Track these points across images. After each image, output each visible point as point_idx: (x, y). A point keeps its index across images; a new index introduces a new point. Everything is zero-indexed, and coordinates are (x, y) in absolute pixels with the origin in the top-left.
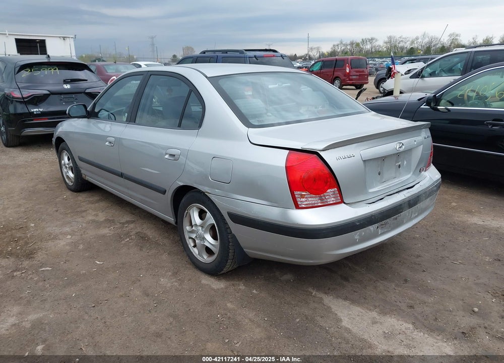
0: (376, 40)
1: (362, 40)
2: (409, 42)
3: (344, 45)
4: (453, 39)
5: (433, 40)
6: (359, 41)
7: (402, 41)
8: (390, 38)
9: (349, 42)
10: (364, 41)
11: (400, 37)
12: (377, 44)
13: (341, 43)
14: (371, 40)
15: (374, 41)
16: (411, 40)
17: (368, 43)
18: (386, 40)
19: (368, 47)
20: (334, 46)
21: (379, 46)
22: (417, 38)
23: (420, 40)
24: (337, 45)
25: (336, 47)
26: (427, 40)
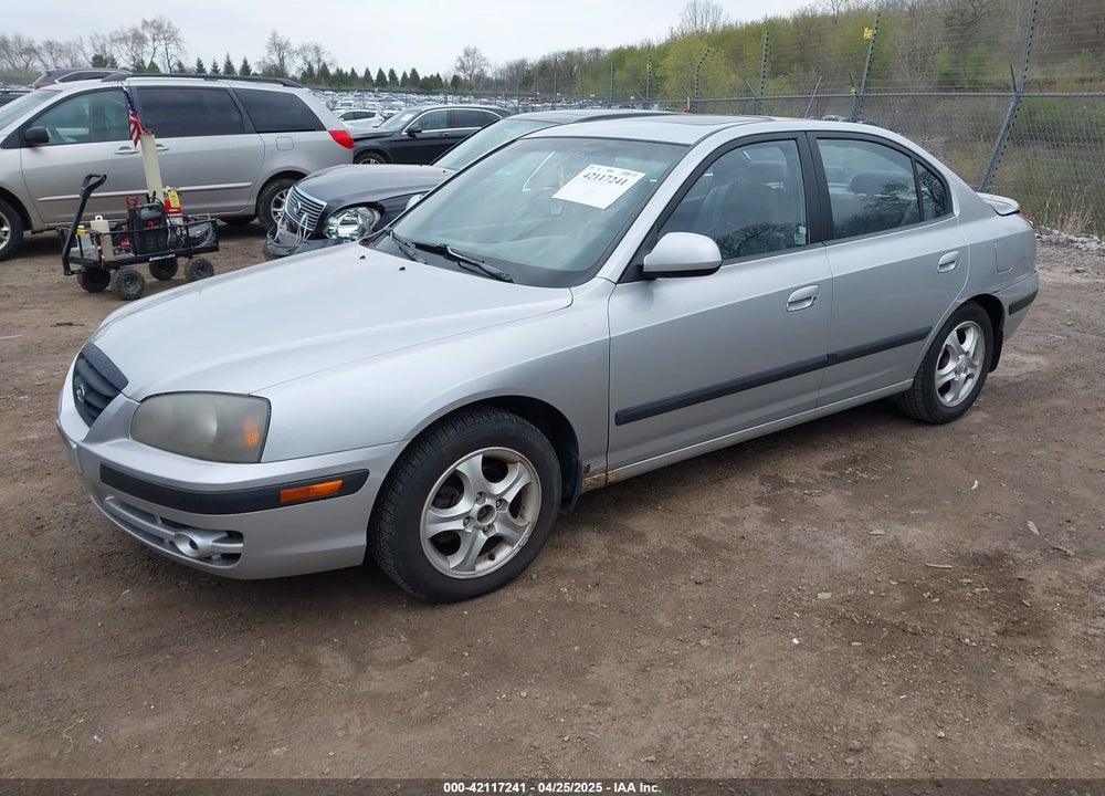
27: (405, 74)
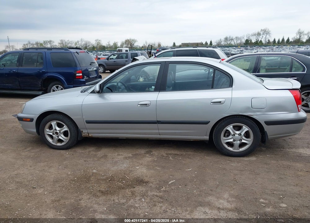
0: (53, 42)
1: (44, 41)
2: (74, 44)
3: (32, 44)
4: (98, 43)
5: (87, 43)
6: (42, 42)
7: (69, 43)
8: (62, 41)
9: (34, 43)
10: (45, 42)
11: (68, 41)
12: (54, 44)
13: (29, 43)
14: (50, 42)
15: (52, 42)
16: (75, 42)
17: (48, 44)
18: (60, 42)
19: (49, 46)
20: (24, 45)
21: (56, 45)
22: (78, 42)
23: (80, 43)
24: (27, 45)
25: (26, 46)
26: (83, 43)
27: (279, 40)
